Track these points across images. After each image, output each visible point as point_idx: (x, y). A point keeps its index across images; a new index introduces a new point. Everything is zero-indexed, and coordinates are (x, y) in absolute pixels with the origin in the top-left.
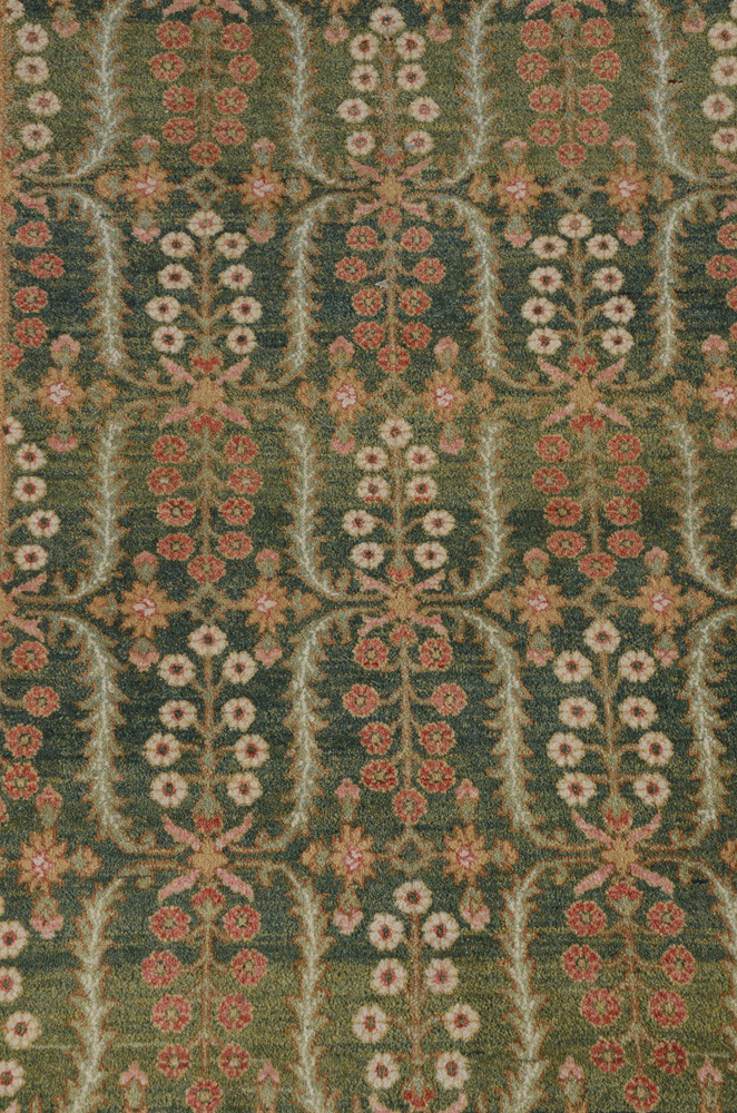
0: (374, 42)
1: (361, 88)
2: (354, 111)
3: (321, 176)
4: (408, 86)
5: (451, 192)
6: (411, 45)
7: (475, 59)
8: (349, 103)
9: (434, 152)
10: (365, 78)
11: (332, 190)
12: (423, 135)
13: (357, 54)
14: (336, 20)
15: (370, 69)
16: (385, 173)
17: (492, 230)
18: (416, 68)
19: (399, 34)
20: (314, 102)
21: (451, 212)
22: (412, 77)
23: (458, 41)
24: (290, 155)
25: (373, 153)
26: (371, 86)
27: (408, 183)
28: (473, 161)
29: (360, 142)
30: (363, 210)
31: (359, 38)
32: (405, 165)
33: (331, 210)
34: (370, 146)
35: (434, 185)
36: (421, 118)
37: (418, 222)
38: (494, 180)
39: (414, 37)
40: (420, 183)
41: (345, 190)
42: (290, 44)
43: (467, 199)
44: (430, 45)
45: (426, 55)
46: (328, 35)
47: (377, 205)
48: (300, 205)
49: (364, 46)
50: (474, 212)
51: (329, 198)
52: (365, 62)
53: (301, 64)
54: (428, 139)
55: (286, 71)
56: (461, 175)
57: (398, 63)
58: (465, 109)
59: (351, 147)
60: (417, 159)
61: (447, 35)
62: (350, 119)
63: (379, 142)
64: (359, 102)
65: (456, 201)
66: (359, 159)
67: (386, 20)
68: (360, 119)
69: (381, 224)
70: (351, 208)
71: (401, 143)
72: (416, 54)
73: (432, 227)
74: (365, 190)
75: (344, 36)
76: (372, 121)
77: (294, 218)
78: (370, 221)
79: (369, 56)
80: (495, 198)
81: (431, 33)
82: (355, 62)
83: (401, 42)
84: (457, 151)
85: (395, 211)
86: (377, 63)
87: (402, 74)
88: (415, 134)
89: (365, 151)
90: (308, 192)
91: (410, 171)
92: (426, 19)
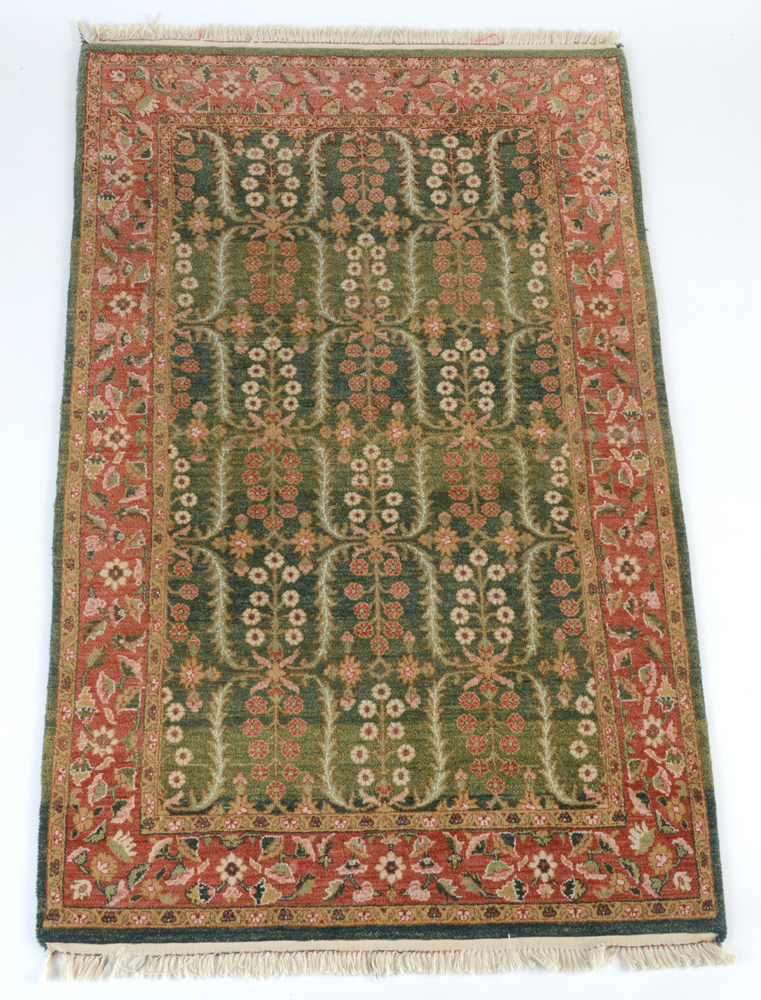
0: (359, 251)
1: (353, 274)
2: (349, 285)
3: (332, 319)
4: (377, 273)
5: (400, 327)
6: (378, 252)
7: (411, 260)
8: (347, 281)
9: (390, 306)
10: (355, 269)
11: (338, 326)
12: (385, 297)
13: (350, 256)
14: (340, 240)
15: (357, 264)
16: (365, 317)
17: (421, 346)
18: (381, 264)
19: (372, 247)
20: (329, 281)
21: (400, 337)
22: (379, 268)
23: (402, 251)
24: (316, 308)
25: (359, 307)
26: (358, 273)
27: (377, 322)
28: (411, 311)
29: (353, 301)
30: (354, 336)
31: (352, 249)
32: (376, 313)
33: (338, 336)
34: (358, 303)
35: (391, 323)
36: (384, 289)
37: (382, 342)
38: (422, 321)
39: (380, 248)
40: (384, 322)
41: (344, 326)
42: (316, 251)
43: (408, 330)
44: (388, 253)
45: (386, 257)
46: (336, 247)
47: (361, 333)
48: (321, 334)
49: (354, 253)
50: (412, 337)
51: (336, 330)
52: (355, 261)
53: (322, 262)
54: (388, 300)
55: (314, 266)
56: (405, 318)
57: (372, 261)
58: (406, 285)
59: (347, 304)
60: (382, 310)
61: (397, 248)
62: (347, 289)
63: (362, 301)
64: (352, 281)
65: (402, 332)
66: (352, 310)
67: (366, 240)
68: (352, 289)
69: (363, 343)
70: (348, 335)
71: (373, 301)
72: (381, 257)
73: (390, 345)
74: (355, 326)
75: (344, 248)
76: (359, 290)
77: (318, 340)
78: (358, 342)
79: (357, 258)
80: (423, 330)
81: (388, 246)
82: (349, 261)
83: (373, 251)
84: (402, 306)
85: (371, 336)
86: (361, 261)
87: (374, 266)
88: (381, 297)
89: (355, 306)
90: (325, 327)
91: (378, 316)
92: (386, 239)
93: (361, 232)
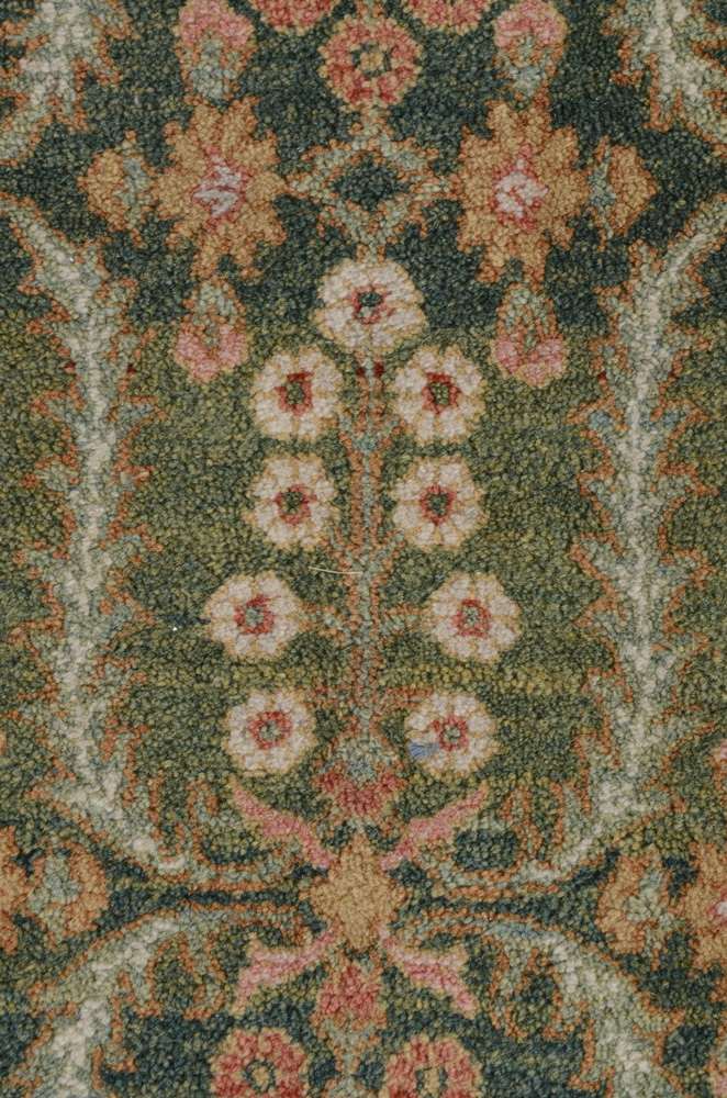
93: (341, 248)
